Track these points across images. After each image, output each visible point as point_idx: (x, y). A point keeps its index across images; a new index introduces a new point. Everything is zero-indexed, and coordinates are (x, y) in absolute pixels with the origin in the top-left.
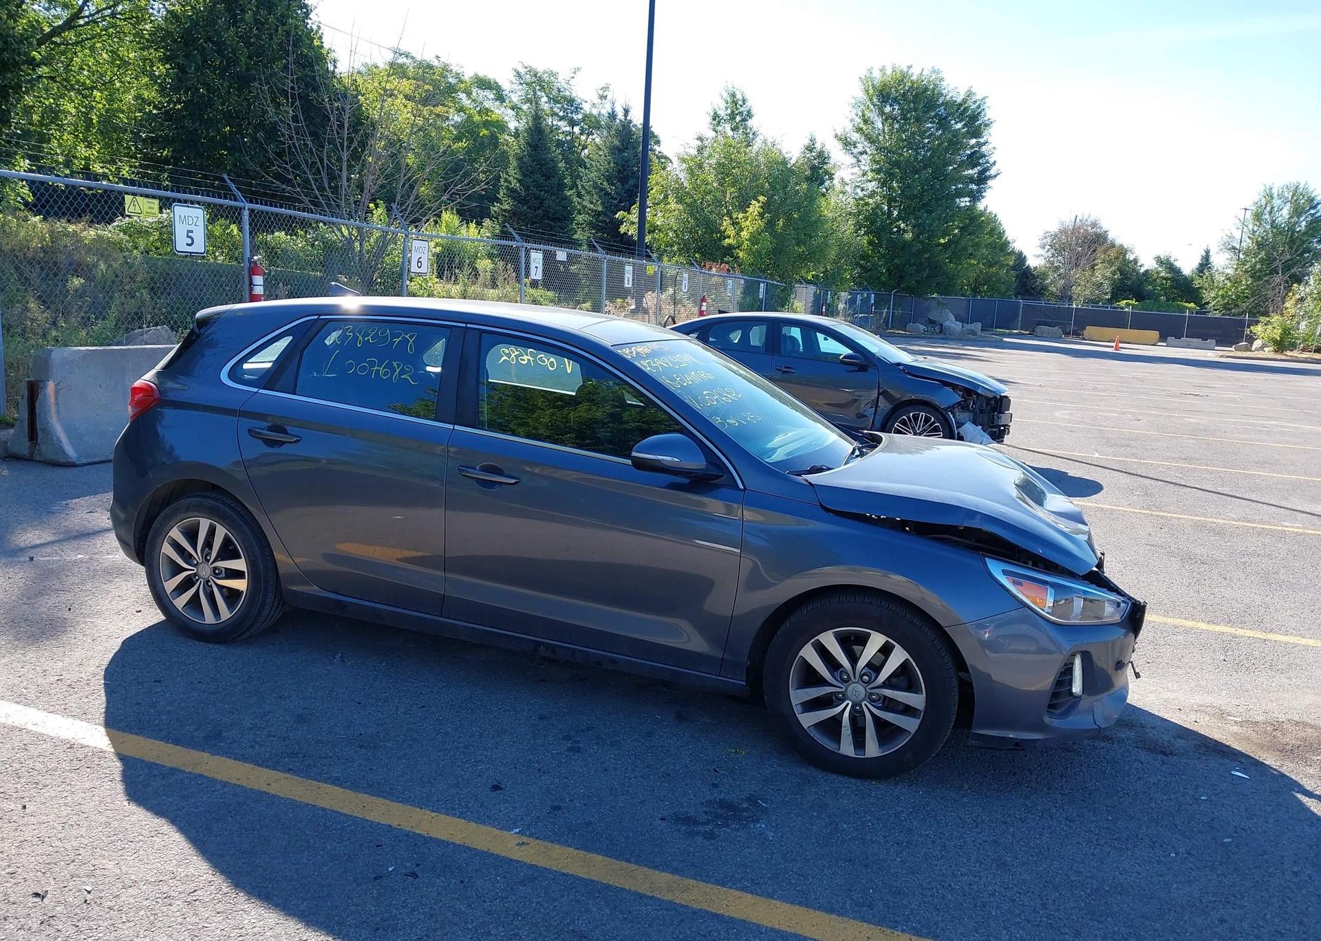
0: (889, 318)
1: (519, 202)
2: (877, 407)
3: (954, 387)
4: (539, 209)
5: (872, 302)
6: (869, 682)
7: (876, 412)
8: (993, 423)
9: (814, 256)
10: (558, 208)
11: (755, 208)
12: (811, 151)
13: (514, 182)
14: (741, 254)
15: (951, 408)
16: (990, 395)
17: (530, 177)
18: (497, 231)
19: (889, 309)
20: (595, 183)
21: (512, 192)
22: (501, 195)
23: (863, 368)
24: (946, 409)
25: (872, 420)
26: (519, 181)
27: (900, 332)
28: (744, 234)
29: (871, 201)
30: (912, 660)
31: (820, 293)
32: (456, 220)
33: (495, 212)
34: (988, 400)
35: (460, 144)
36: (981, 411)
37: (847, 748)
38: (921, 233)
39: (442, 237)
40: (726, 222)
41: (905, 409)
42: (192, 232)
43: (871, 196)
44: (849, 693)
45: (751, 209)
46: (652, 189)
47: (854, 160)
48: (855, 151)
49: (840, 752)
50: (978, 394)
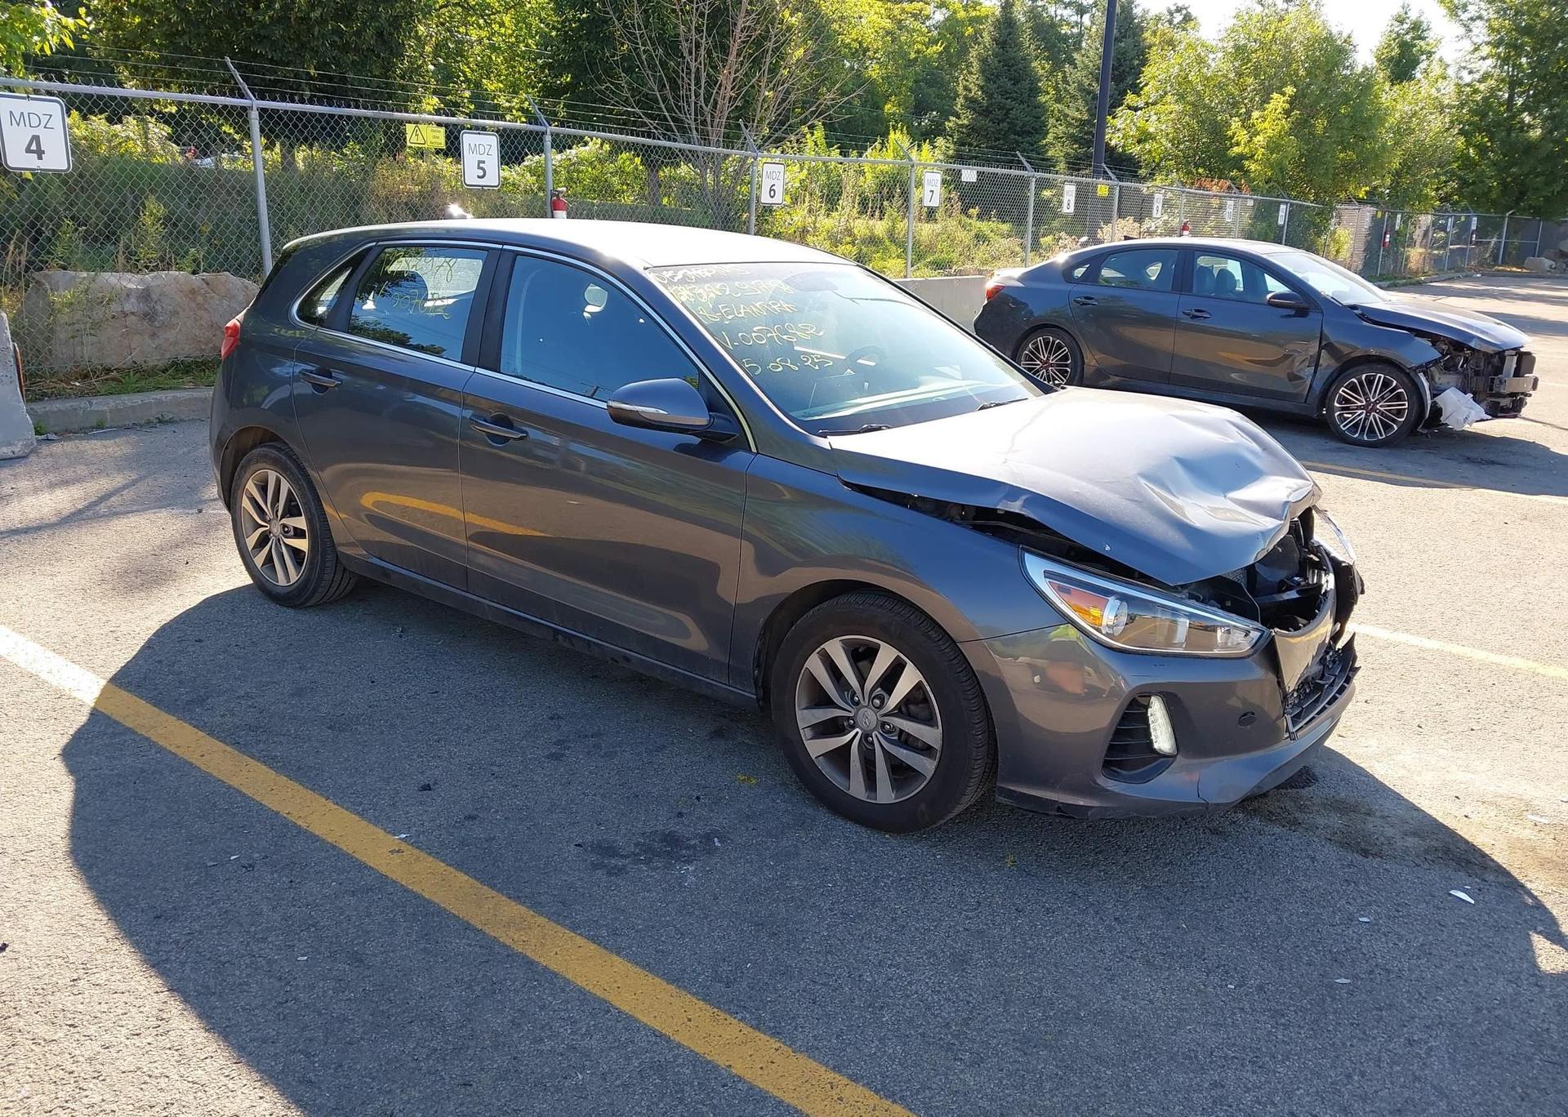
0: (1499, 250)
1: (980, 114)
2: (1317, 366)
3: (1435, 339)
4: (1003, 121)
5: (1474, 227)
6: (880, 708)
7: (1315, 372)
8: (1491, 390)
9: (1365, 165)
10: (1027, 119)
11: (1278, 102)
12: (1402, 22)
13: (974, 89)
14: (1253, 167)
15: (1425, 368)
16: (1490, 350)
17: (994, 82)
18: (951, 152)
19: (1500, 236)
20: (1080, 84)
21: (971, 103)
22: (958, 108)
23: (1302, 312)
24: (1415, 370)
25: (1308, 383)
26: (981, 88)
27: (1514, 269)
28: (1260, 139)
29: (1482, 87)
30: (925, 683)
31: (1383, 216)
32: (905, 142)
33: (950, 128)
34: (1488, 357)
35: (935, 48)
36: (1477, 373)
37: (856, 787)
38: (1556, 128)
39: (888, 163)
40: (1235, 124)
41: (1355, 369)
42: (484, 162)
43: (1483, 80)
44: (859, 719)
45: (1270, 107)
46: (1146, 85)
47: (1462, 31)
48: (1465, 16)
49: (850, 792)
50: (1470, 348)
